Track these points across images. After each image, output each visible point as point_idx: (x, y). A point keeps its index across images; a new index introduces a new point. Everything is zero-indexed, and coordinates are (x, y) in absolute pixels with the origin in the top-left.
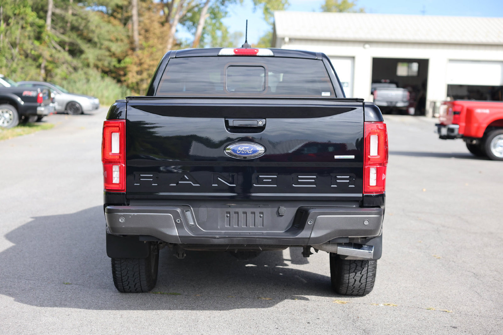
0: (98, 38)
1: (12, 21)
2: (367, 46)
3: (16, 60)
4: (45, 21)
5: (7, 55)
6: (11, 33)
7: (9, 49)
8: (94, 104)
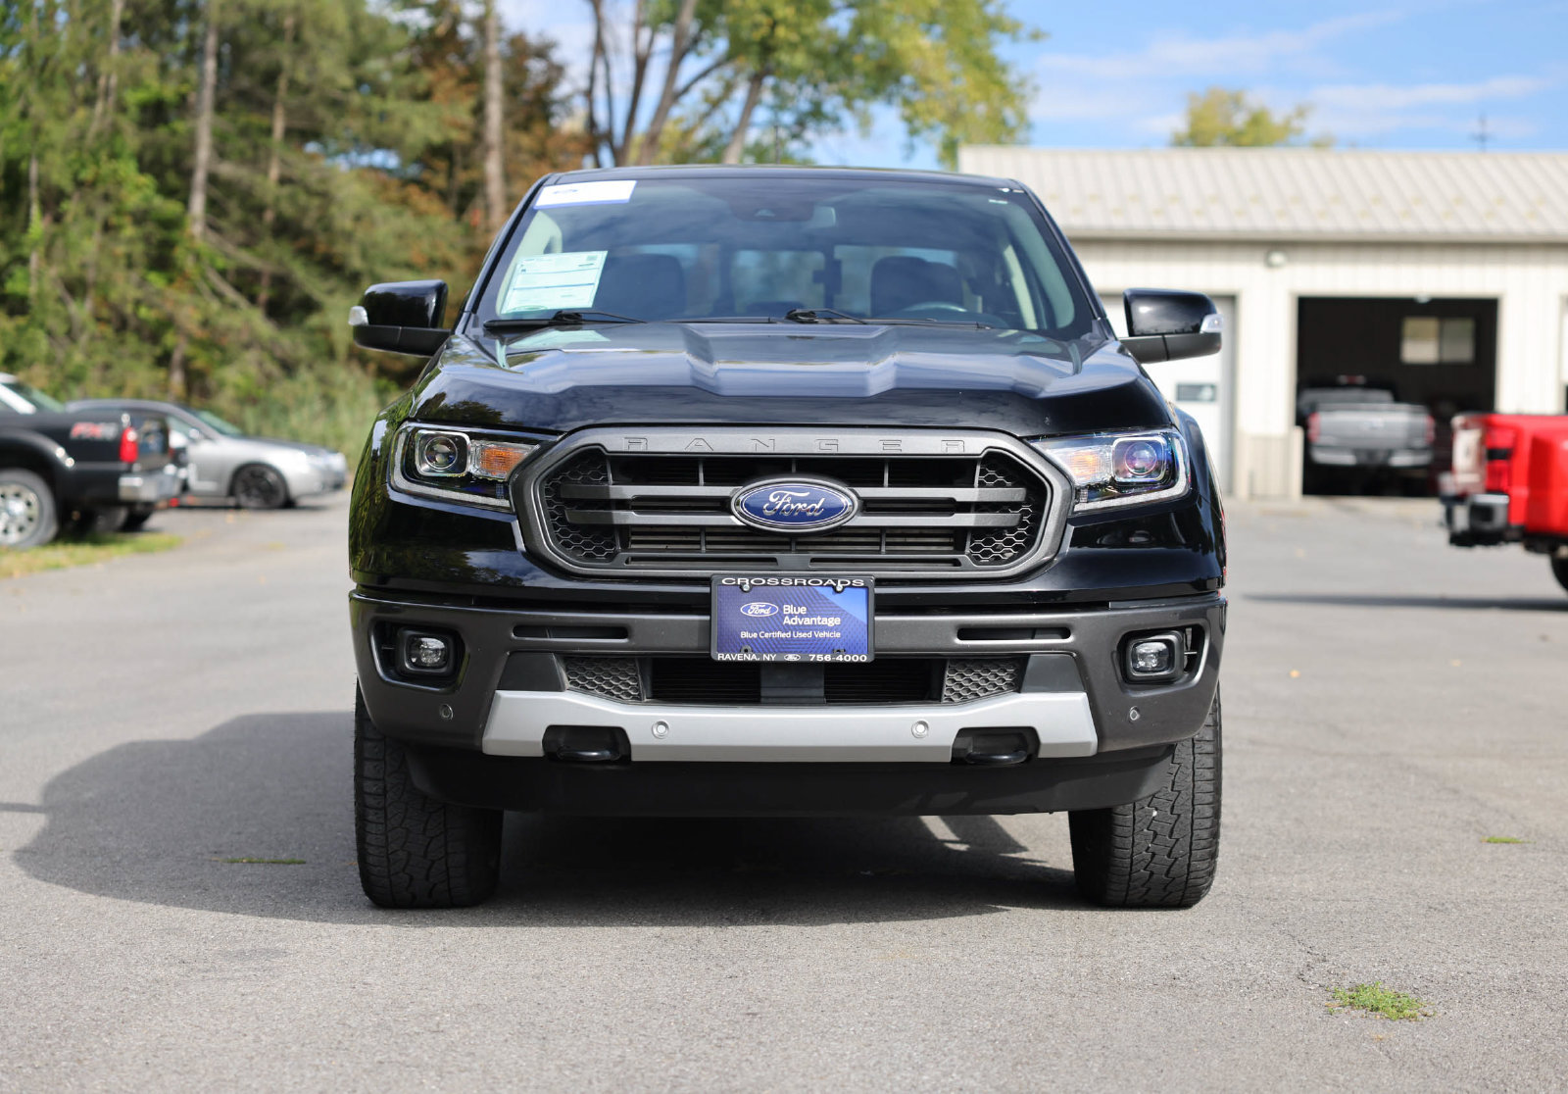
0: (364, 255)
1: (71, 207)
2: (1277, 258)
3: (84, 339)
4: (186, 203)
5: (52, 322)
6: (67, 247)
7: (60, 300)
8: (327, 471)
